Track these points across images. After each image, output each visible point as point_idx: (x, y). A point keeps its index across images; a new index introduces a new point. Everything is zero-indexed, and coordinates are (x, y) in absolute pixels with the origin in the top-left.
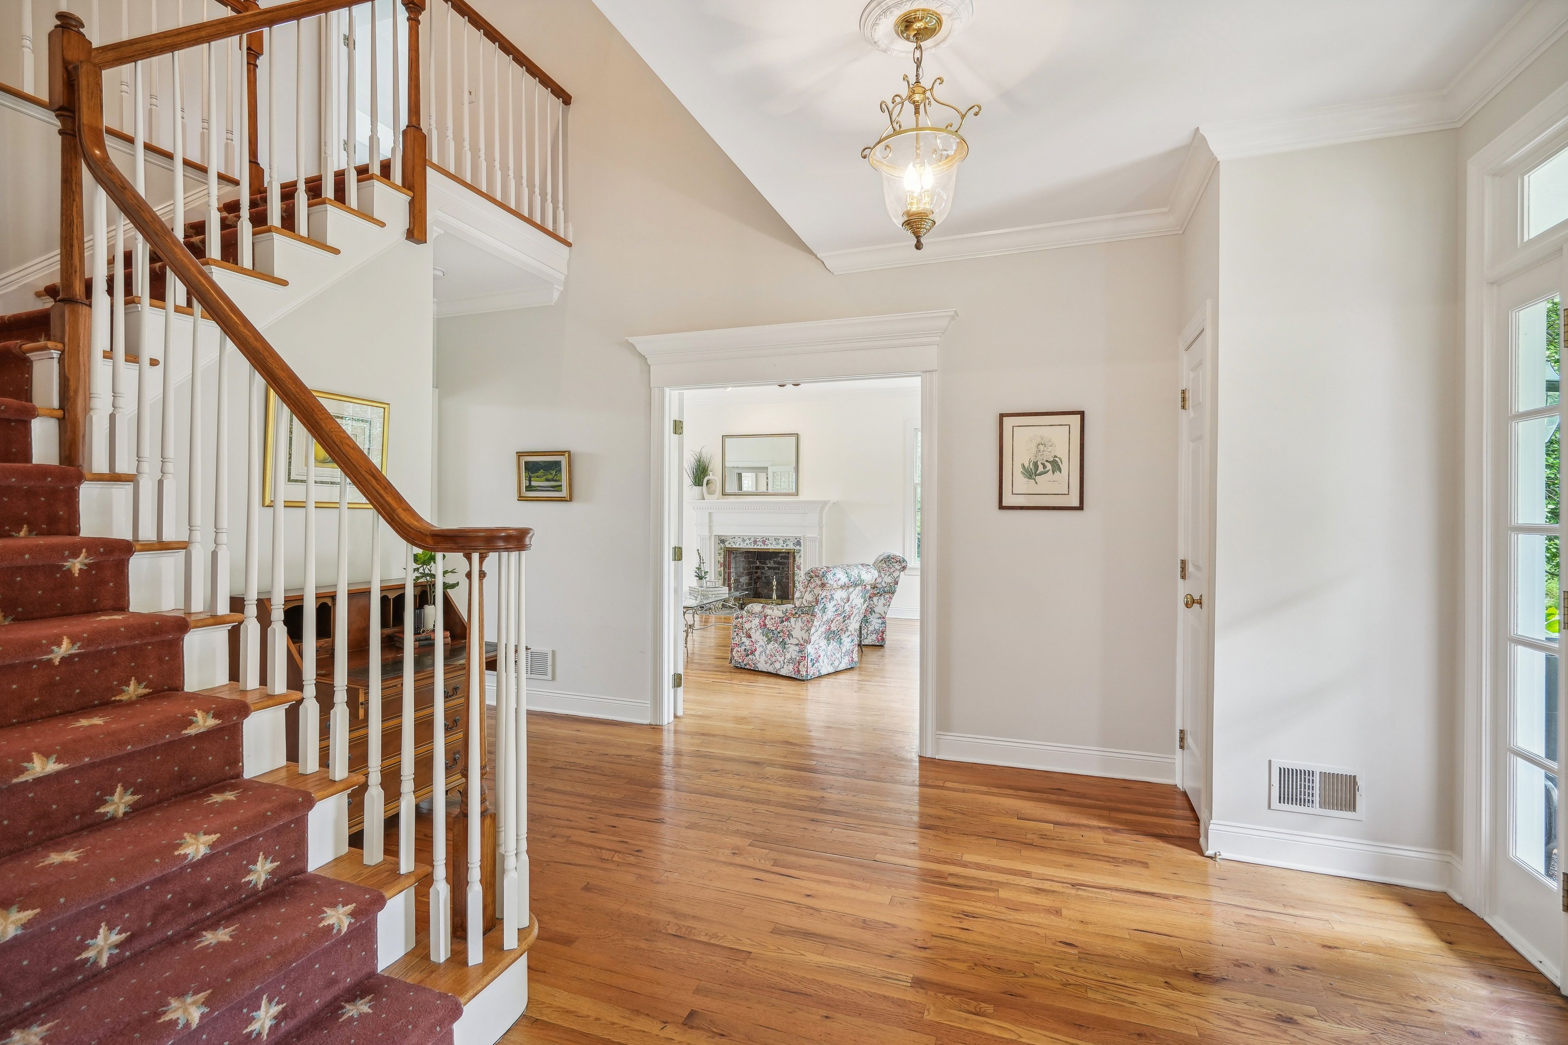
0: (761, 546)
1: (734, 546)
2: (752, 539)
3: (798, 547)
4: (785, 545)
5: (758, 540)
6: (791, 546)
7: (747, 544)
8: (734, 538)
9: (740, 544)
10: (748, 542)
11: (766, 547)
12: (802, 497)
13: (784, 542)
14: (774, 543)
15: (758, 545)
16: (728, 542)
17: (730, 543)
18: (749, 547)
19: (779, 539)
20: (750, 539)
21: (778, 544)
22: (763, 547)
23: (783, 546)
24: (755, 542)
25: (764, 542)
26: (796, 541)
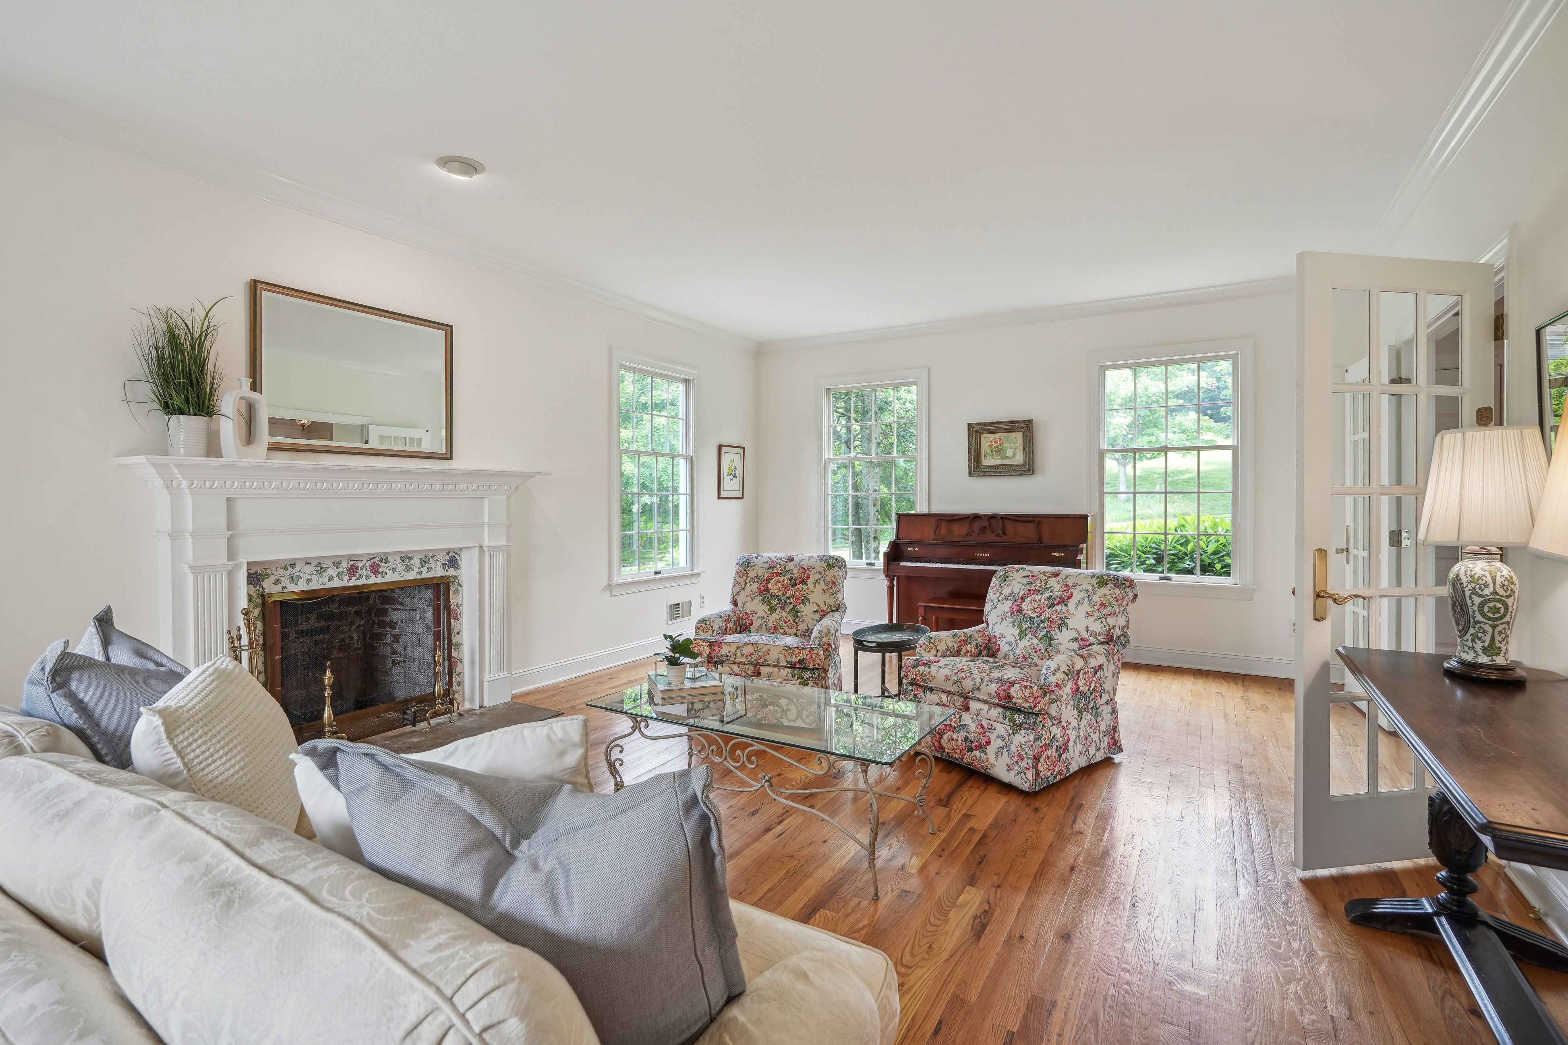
0: (368, 577)
1: (292, 588)
2: (345, 565)
3: (451, 572)
4: (424, 570)
5: (360, 564)
6: (438, 571)
7: (331, 579)
8: (293, 565)
9: (309, 581)
10: (332, 571)
11: (380, 580)
12: (458, 463)
13: (423, 562)
14: (400, 567)
15: (360, 577)
16: (272, 579)
17: (277, 582)
18: (337, 583)
19: (411, 558)
20: (337, 564)
21: (409, 569)
22: (373, 580)
23: (420, 573)
24: (353, 571)
25: (375, 569)
26: (447, 558)
